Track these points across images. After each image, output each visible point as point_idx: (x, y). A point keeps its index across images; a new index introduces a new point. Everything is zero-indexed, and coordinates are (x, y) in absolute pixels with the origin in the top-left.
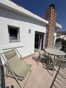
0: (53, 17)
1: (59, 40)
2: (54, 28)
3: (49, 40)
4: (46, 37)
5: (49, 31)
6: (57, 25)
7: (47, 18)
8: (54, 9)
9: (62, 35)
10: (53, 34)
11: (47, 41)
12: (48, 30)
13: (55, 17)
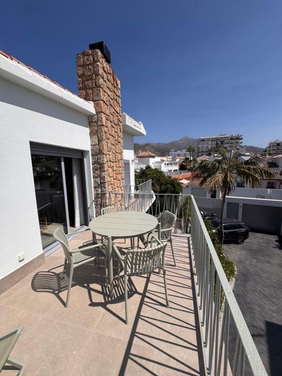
0: (110, 93)
1: (148, 172)
2: (121, 135)
3: (107, 179)
4: (95, 170)
5: (104, 143)
6: (130, 122)
7: (85, 88)
8: (108, 61)
9: (153, 157)
10: (121, 153)
11: (100, 185)
12: (99, 141)
13: (119, 93)
